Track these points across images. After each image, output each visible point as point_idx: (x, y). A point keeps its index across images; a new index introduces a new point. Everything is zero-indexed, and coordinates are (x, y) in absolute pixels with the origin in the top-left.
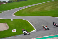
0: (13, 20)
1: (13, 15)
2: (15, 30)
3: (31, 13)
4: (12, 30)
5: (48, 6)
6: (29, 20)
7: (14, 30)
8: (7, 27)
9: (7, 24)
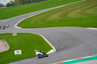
0: (16, 35)
1: (16, 26)
2: (20, 51)
3: (45, 23)
4: (15, 51)
5: (73, 10)
6: (42, 34)
7: (18, 51)
8: (6, 46)
9: (6, 42)
